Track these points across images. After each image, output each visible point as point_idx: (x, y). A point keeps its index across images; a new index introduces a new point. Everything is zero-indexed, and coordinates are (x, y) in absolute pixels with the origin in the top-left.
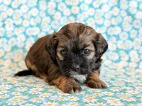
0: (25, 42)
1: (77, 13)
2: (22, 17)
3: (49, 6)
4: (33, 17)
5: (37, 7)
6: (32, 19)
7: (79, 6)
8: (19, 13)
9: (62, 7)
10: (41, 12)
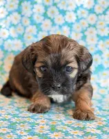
0: (2, 60)
1: (74, 21)
3: (34, 10)
4: (14, 25)
5: (19, 11)
7: (75, 12)
9: (53, 12)
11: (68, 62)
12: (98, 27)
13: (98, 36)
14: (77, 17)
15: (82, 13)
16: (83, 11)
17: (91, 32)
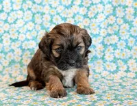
2: (18, 31)
6: (28, 33)
8: (15, 28)
10: (37, 26)
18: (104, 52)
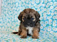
1: (39, 11)
11: (32, 16)
12: (47, 12)
13: (47, 15)
14: (40, 9)
15: (42, 8)
16: (42, 7)
17: (45, 14)
18: (52, 22)
